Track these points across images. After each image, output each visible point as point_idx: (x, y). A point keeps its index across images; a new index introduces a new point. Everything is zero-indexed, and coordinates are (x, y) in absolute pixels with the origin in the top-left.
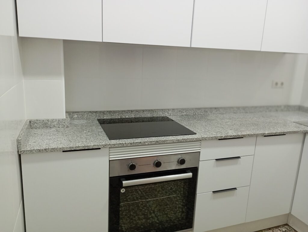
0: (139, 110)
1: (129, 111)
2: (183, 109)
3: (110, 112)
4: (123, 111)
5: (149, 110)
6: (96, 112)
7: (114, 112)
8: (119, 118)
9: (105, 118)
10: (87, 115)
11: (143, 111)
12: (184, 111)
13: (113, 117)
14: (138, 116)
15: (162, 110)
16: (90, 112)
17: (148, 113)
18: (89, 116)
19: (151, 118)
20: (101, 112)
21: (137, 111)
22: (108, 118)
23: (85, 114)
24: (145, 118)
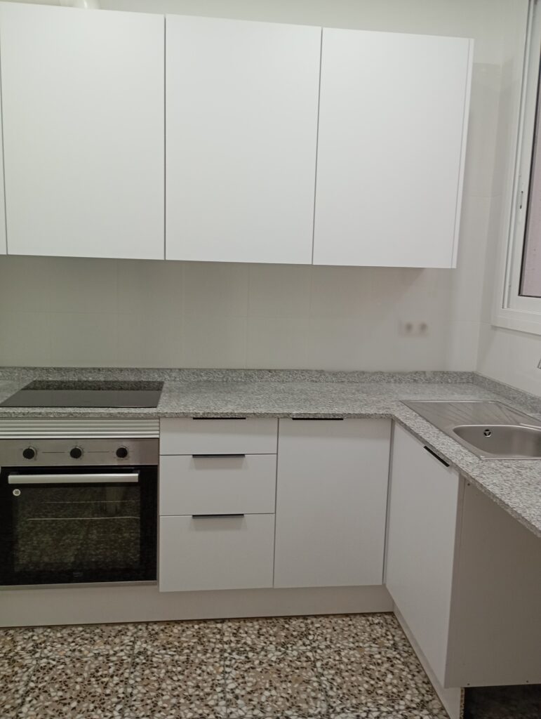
0: (113, 369)
1: (94, 369)
2: (201, 370)
3: (59, 370)
4: (82, 369)
5: (132, 370)
6: (35, 369)
7: (68, 370)
8: (77, 380)
9: (50, 379)
10: (19, 374)
11: (121, 370)
12: (202, 374)
13: (65, 378)
14: (111, 379)
15: (158, 369)
16: (24, 368)
17: (130, 373)
18: (23, 374)
19: (136, 383)
20: (43, 369)
21: (109, 370)
22: (55, 379)
23: (16, 371)
24: (125, 382)
